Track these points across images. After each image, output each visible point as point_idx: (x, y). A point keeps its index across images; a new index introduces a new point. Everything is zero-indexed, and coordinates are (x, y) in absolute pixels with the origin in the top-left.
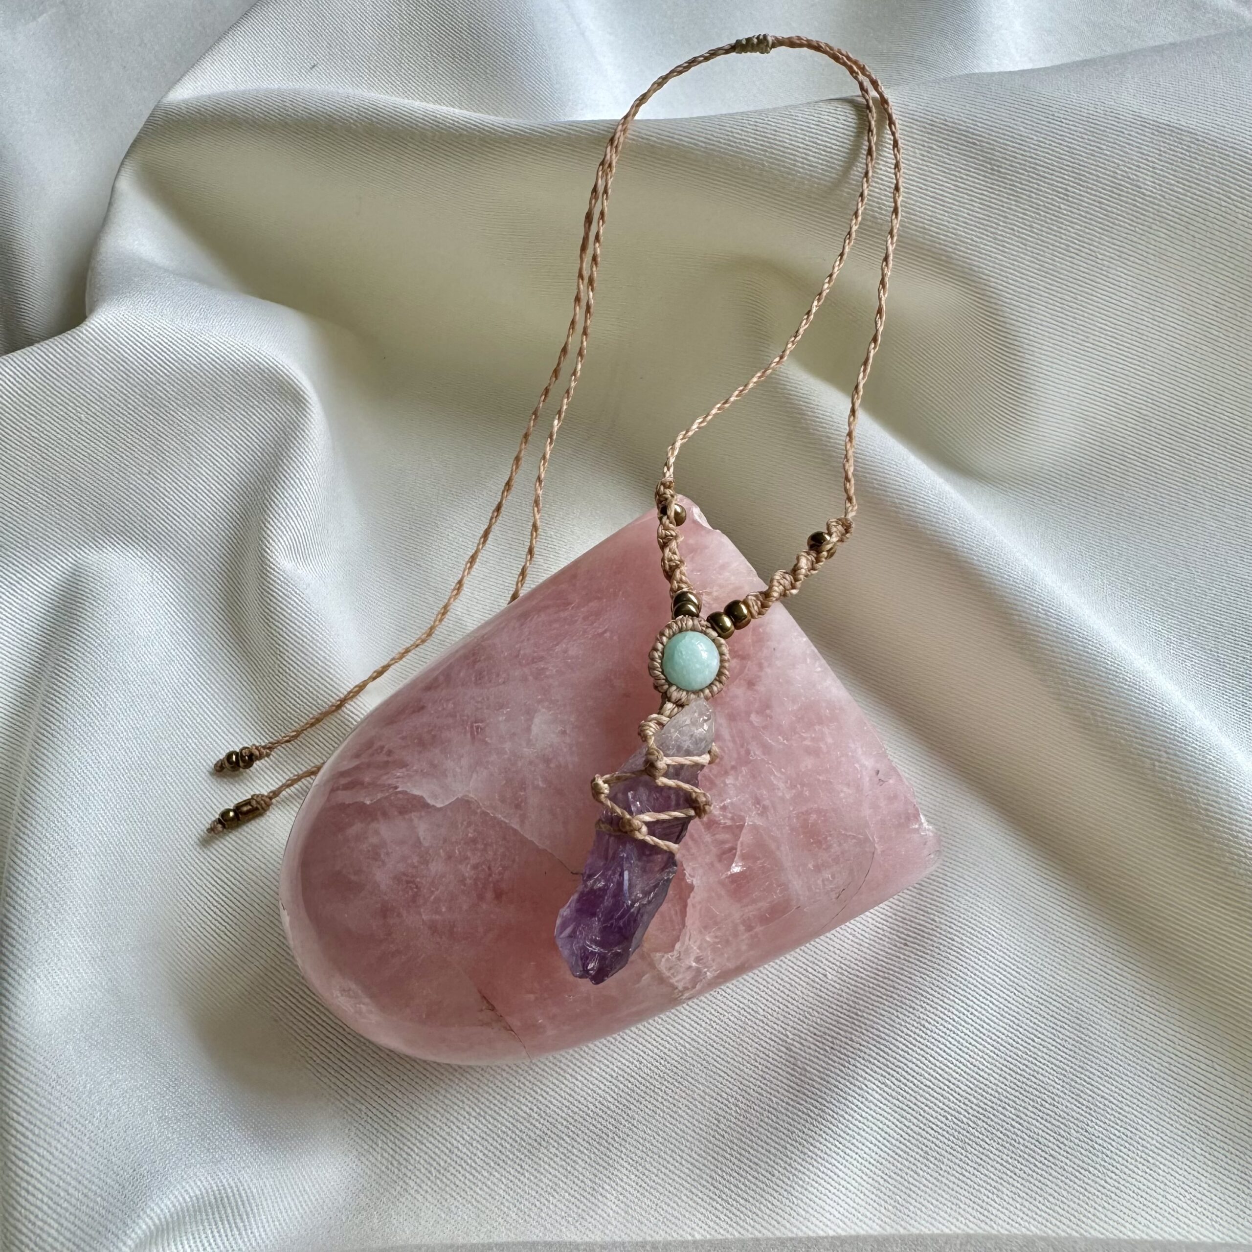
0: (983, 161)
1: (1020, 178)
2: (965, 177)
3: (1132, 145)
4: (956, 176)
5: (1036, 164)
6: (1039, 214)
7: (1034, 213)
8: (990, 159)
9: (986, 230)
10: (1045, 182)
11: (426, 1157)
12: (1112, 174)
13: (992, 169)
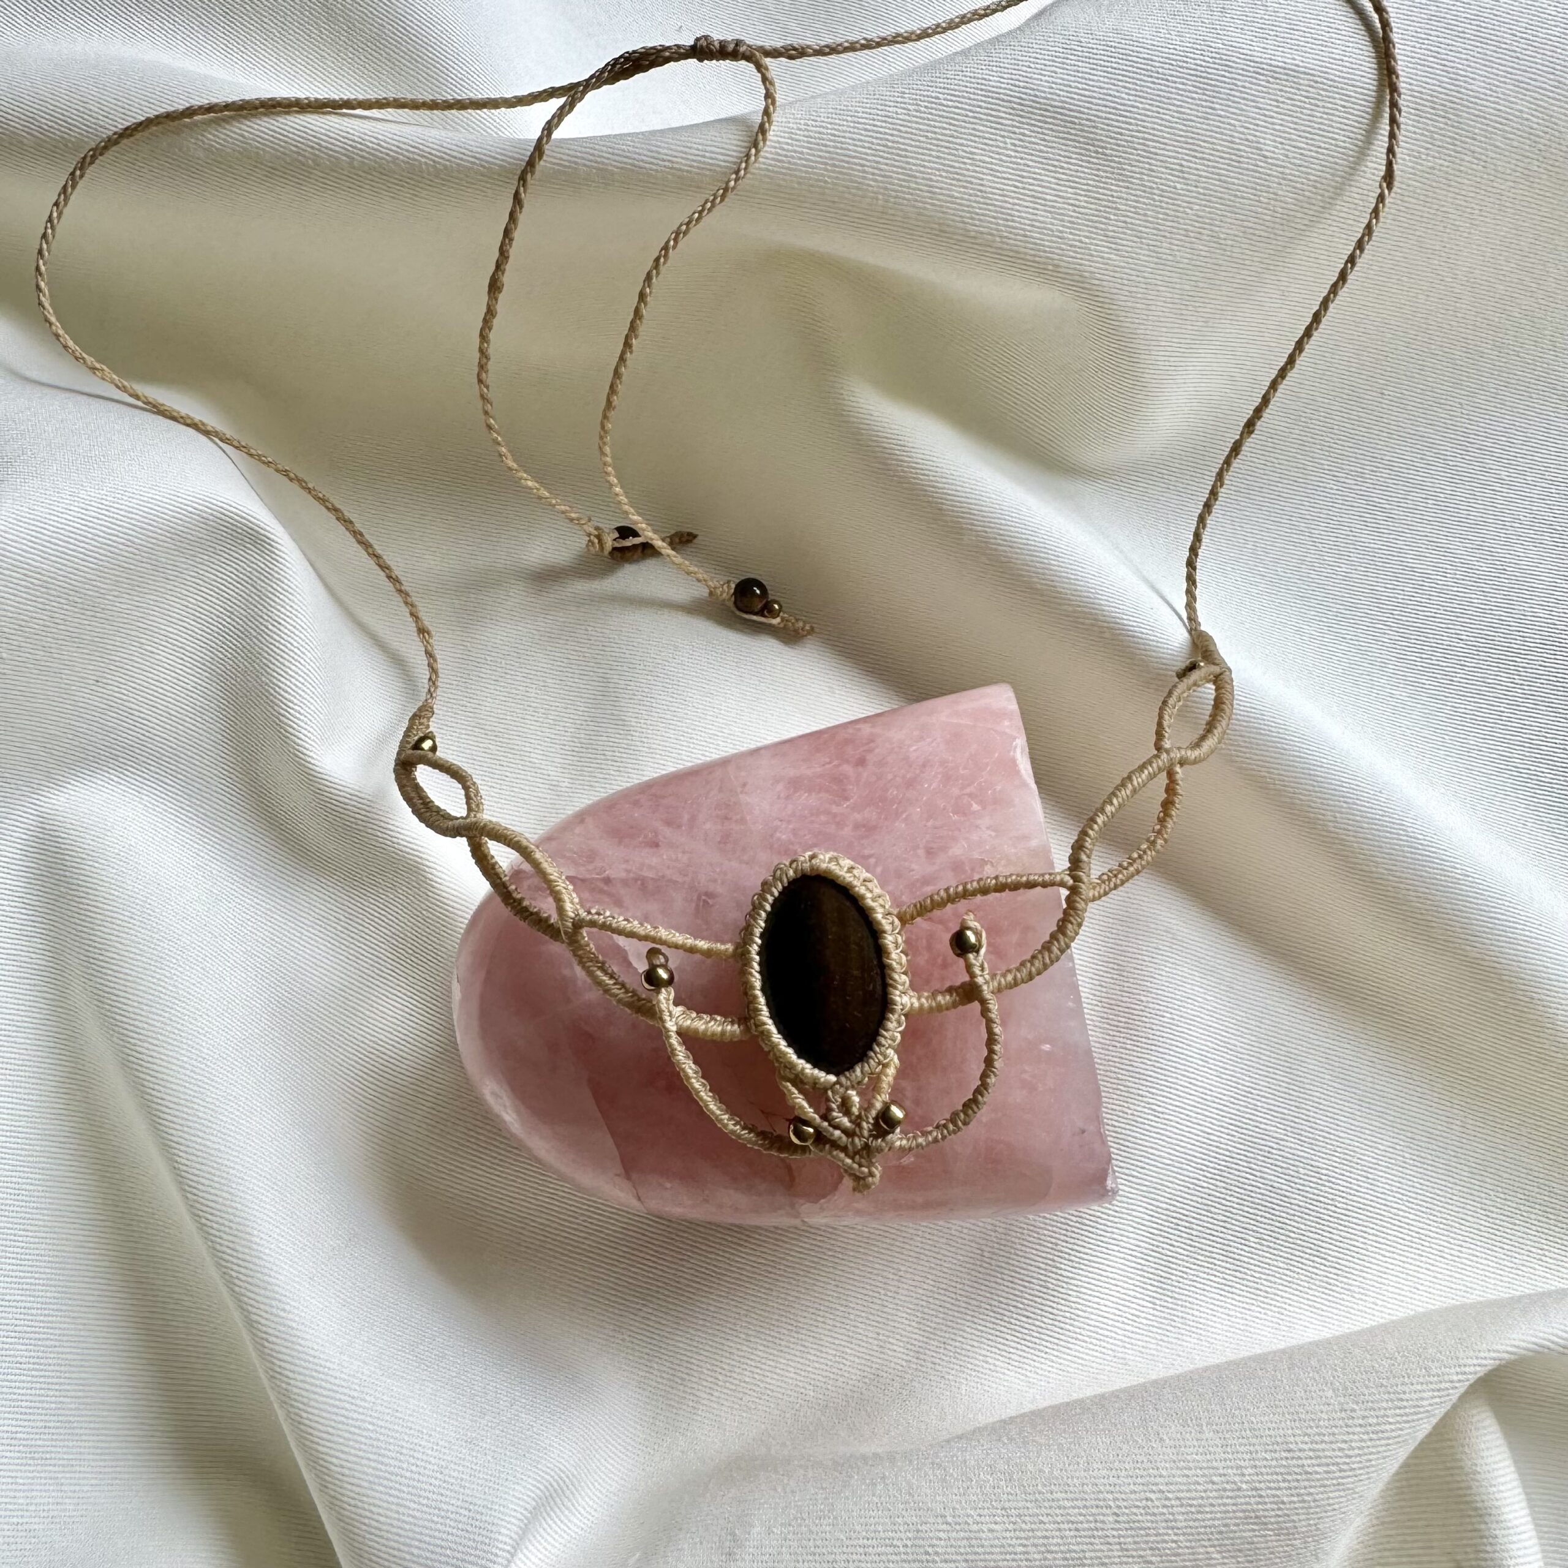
0: (1084, 143)
1: (1129, 159)
2: (1065, 165)
3: (1247, 99)
4: (1055, 166)
5: (1146, 139)
6: (1154, 200)
7: (1148, 198)
8: (1092, 139)
9: (1096, 228)
10: (1157, 160)
12: (1228, 138)
13: (1097, 152)
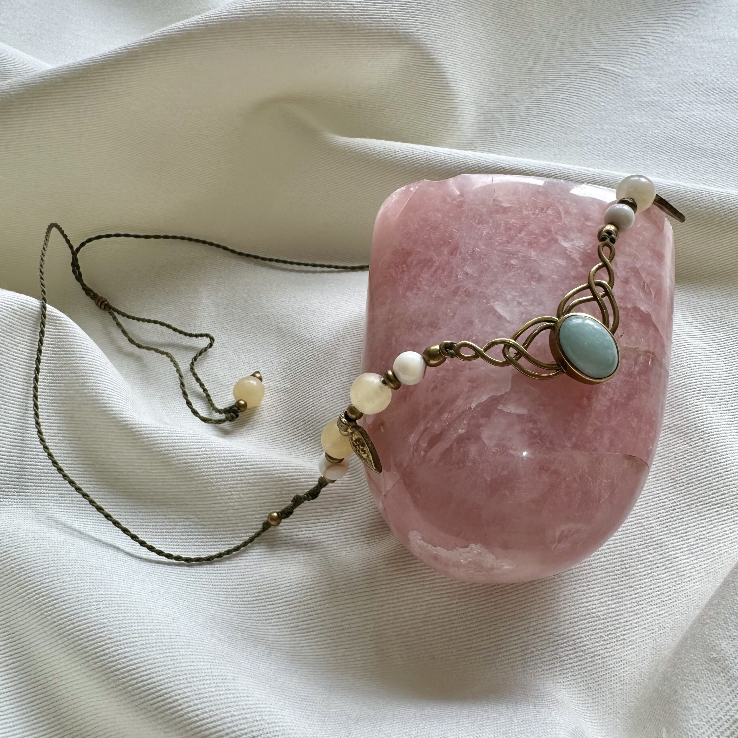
11: (591, 633)
